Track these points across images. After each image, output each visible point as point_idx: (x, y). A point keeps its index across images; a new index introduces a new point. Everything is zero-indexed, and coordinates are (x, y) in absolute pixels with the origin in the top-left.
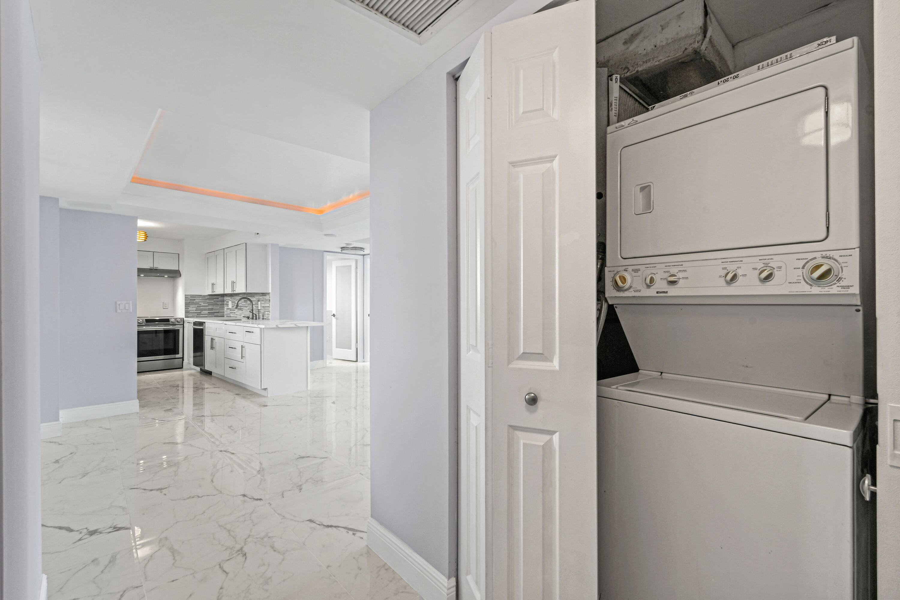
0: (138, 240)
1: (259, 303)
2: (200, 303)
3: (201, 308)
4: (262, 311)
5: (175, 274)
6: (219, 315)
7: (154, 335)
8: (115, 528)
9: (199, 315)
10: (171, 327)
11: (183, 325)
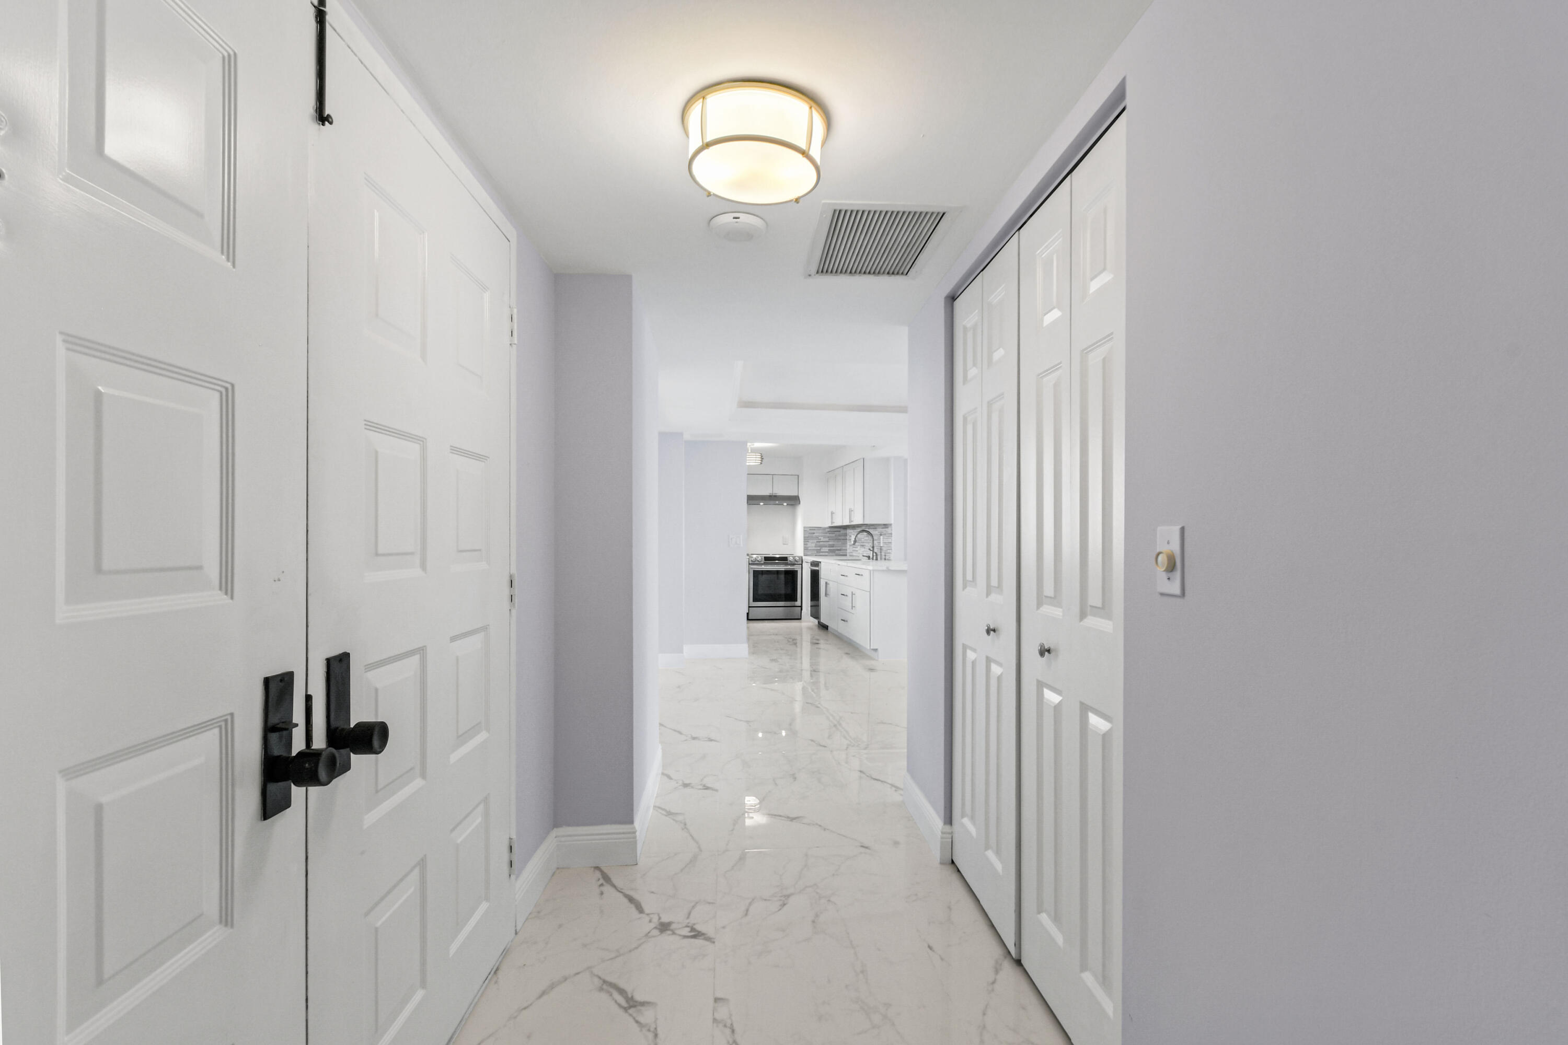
0: (748, 464)
1: (882, 537)
2: (820, 538)
3: (821, 543)
4: (884, 549)
5: (794, 500)
6: (841, 554)
7: (775, 576)
8: (709, 739)
9: (818, 552)
10: (789, 567)
11: (802, 564)
